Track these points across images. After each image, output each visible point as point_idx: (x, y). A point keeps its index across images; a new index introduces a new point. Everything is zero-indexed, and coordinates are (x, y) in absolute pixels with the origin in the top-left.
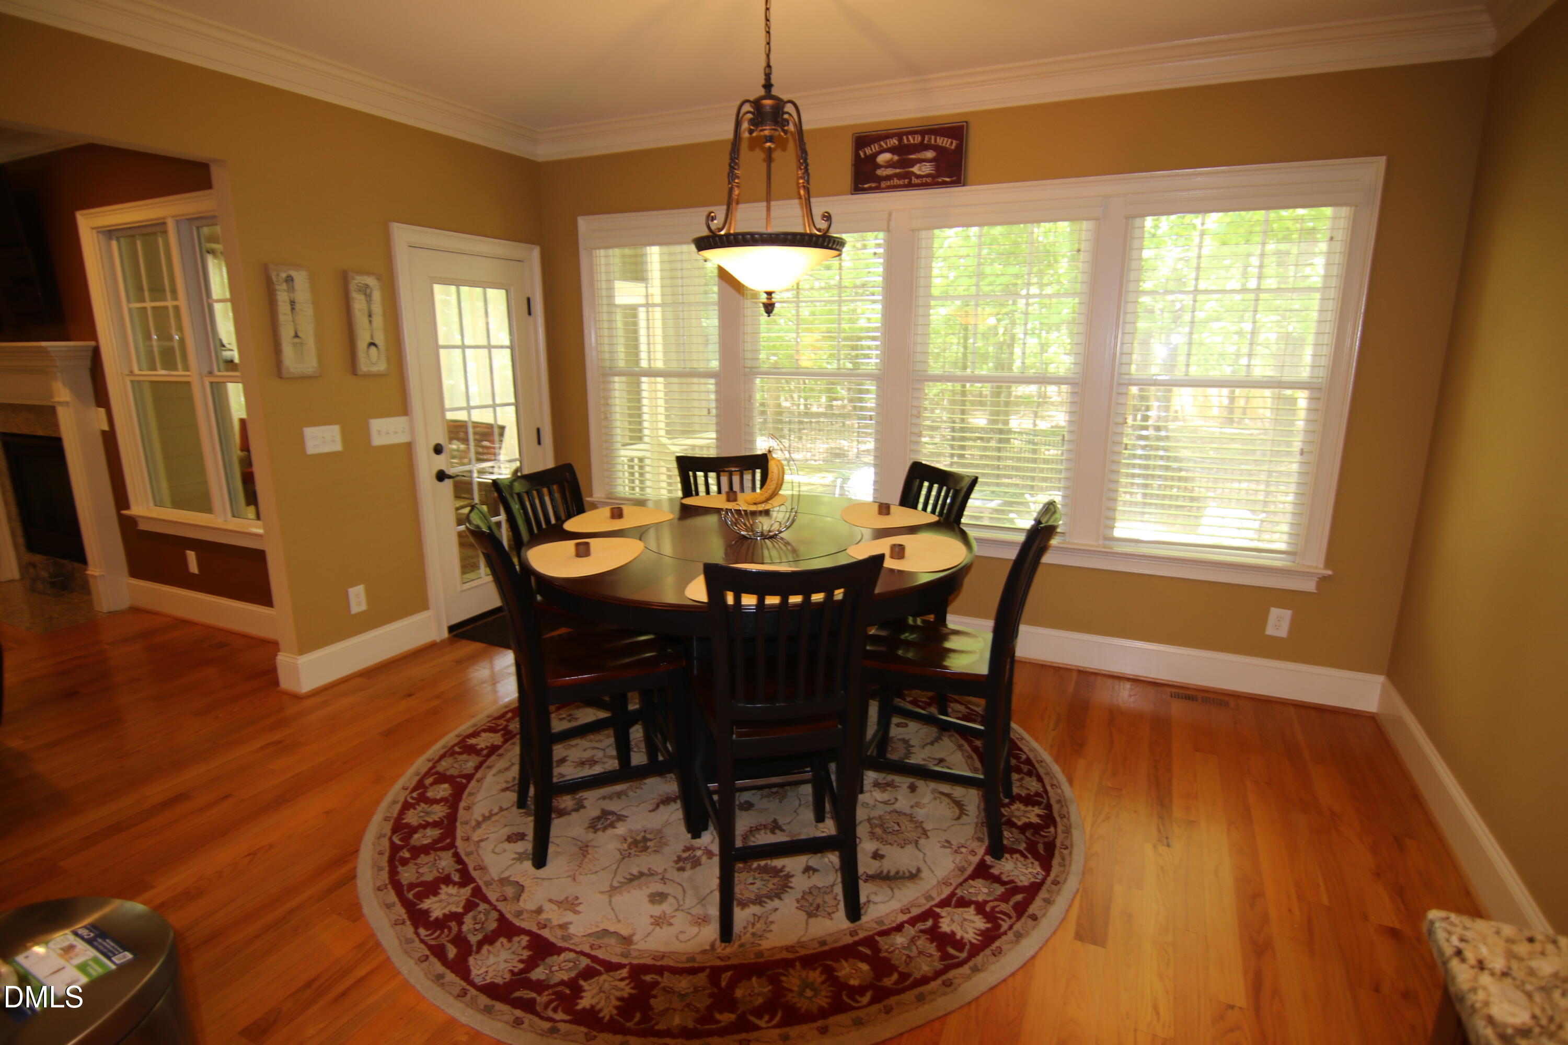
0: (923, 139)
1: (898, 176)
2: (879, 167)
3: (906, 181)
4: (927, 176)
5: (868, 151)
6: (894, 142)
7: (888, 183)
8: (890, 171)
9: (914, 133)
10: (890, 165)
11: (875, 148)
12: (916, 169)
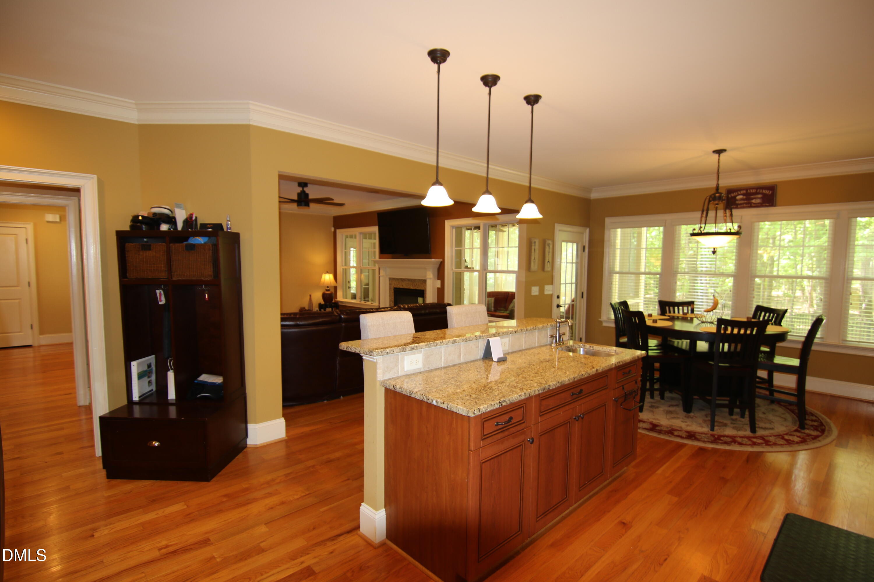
0: (757, 191)
1: (746, 203)
2: (737, 200)
3: (749, 205)
4: (758, 203)
5: (732, 195)
6: (744, 192)
7: (741, 206)
8: (742, 202)
9: (753, 188)
10: (742, 199)
11: (735, 194)
12: (754, 201)
